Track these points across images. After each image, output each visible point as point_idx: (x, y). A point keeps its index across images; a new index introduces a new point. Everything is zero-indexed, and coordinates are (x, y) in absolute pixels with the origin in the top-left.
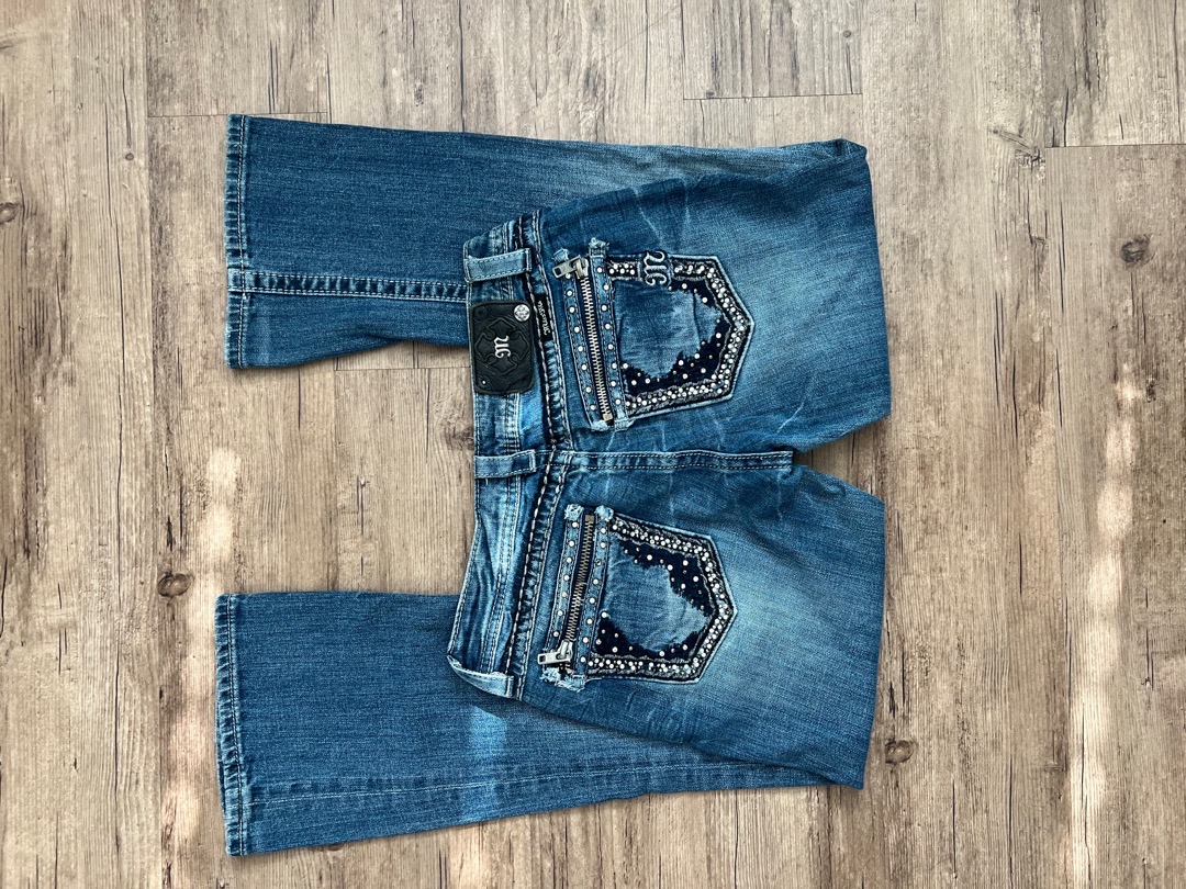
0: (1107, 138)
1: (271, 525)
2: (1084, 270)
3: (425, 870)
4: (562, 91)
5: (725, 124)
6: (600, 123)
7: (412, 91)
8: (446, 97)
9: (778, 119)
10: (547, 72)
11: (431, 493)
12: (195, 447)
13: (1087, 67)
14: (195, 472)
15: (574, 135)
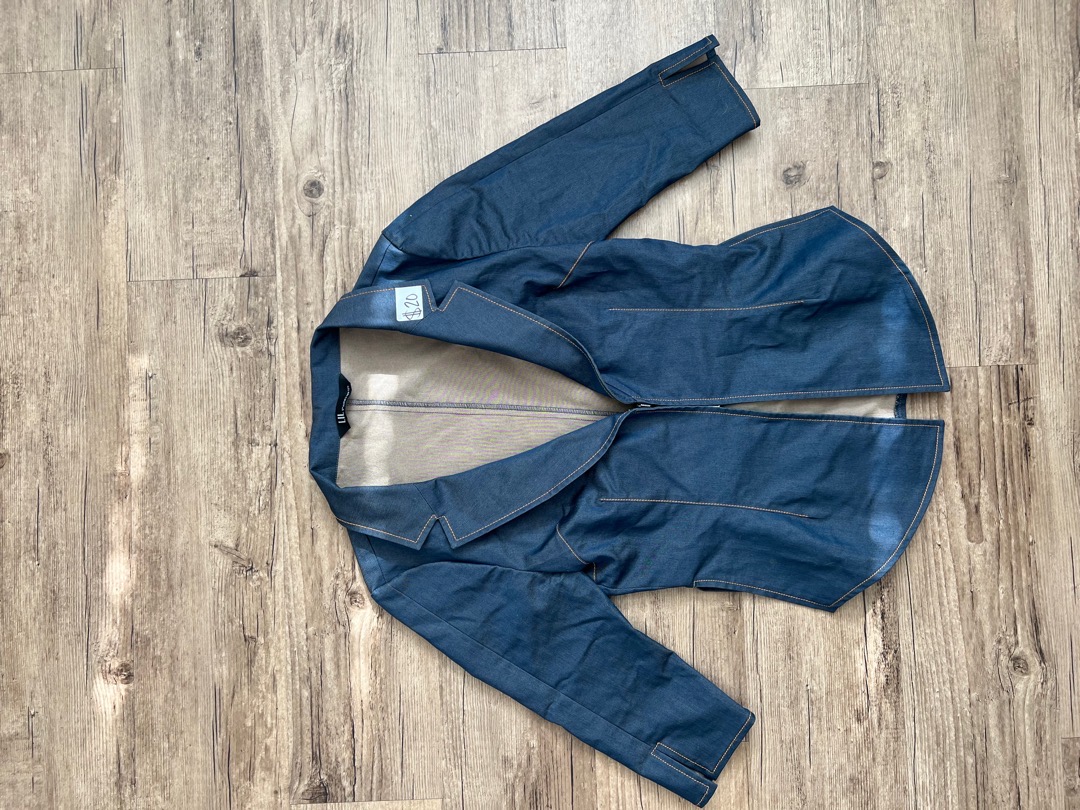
0: (770, 82)
1: (74, 411)
2: (751, 191)
3: (202, 699)
4: (317, 49)
5: (453, 73)
6: (349, 75)
7: (193, 49)
8: (221, 54)
10: (305, 33)
11: (207, 383)
12: (10, 346)
13: (753, 23)
14: (11, 367)
15: (327, 84)
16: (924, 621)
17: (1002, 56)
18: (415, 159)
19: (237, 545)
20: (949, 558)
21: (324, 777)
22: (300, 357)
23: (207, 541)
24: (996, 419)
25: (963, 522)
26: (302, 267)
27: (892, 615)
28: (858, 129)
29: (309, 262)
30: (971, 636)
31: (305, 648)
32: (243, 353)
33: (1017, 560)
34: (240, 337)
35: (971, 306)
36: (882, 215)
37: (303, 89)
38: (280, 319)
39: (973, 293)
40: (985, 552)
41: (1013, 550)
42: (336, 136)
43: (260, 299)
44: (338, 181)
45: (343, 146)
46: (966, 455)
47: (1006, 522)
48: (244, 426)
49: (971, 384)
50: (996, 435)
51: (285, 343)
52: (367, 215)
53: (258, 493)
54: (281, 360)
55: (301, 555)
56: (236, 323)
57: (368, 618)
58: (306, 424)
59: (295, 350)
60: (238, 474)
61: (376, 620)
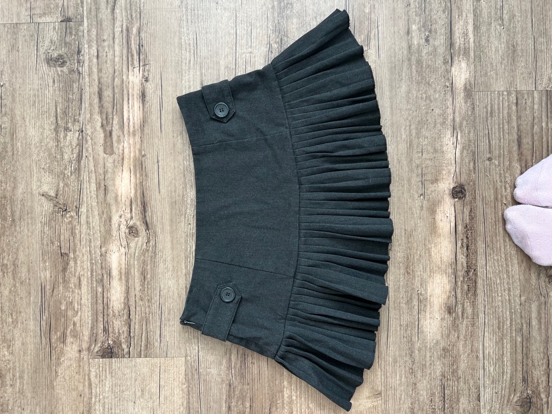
16: (493, 251)
19: (57, 195)
21: (111, 342)
22: (98, 75)
23: (37, 192)
24: (544, 125)
26: (101, 17)
27: (473, 247)
29: (105, 13)
30: (522, 262)
31: (99, 261)
32: (61, 71)
34: (59, 61)
35: (531, 52)
38: (86, 50)
39: (533, 43)
43: (73, 37)
46: (525, 147)
48: (62, 119)
49: (529, 103)
50: (544, 134)
51: (89, 66)
53: (70, 162)
54: (86, 76)
55: (98, 202)
56: (57, 52)
57: (140, 243)
58: (102, 119)
59: (95, 70)
60: (58, 150)
61: (145, 244)
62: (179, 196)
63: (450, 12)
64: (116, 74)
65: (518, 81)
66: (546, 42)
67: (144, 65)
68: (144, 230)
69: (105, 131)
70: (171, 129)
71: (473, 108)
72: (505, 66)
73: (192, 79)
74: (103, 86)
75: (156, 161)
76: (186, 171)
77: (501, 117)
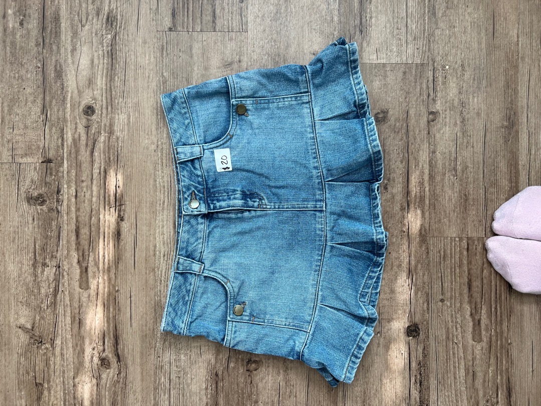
4: (94, 24)
5: (178, 44)
6: (114, 41)
7: (18, 21)
8: (35, 25)
9: (205, 43)
10: (87, 14)
11: (18, 228)
13: (361, 23)
15: (100, 46)
16: (445, 388)
17: (508, 51)
18: (152, 95)
19: (33, 327)
20: (461, 351)
22: (76, 214)
23: (15, 324)
25: (471, 329)
26: (80, 159)
27: (426, 383)
28: (420, 91)
29: (84, 155)
30: (471, 398)
31: (72, 391)
32: (41, 209)
33: (501, 354)
34: (39, 200)
35: (482, 201)
36: (432, 144)
37: (85, 49)
38: (65, 190)
39: (484, 193)
40: (482, 348)
41: (499, 347)
42: (104, 79)
43: (53, 177)
44: (104, 106)
45: (108, 85)
46: (475, 290)
47: (495, 330)
48: (40, 255)
49: (479, 248)
51: (67, 205)
52: (121, 128)
53: (47, 296)
54: (65, 215)
55: (72, 335)
56: (38, 191)
57: (111, 375)
58: (78, 255)
59: (73, 209)
60: (35, 284)
61: (116, 376)
62: (149, 330)
63: (407, 163)
64: (93, 213)
65: (469, 228)
66: (497, 192)
67: (121, 205)
68: (116, 362)
69: (81, 267)
70: (144, 266)
71: (428, 253)
72: (457, 213)
73: (165, 219)
74: (80, 224)
75: (128, 296)
76: (157, 306)
77: (453, 261)
